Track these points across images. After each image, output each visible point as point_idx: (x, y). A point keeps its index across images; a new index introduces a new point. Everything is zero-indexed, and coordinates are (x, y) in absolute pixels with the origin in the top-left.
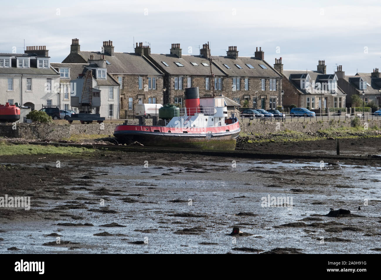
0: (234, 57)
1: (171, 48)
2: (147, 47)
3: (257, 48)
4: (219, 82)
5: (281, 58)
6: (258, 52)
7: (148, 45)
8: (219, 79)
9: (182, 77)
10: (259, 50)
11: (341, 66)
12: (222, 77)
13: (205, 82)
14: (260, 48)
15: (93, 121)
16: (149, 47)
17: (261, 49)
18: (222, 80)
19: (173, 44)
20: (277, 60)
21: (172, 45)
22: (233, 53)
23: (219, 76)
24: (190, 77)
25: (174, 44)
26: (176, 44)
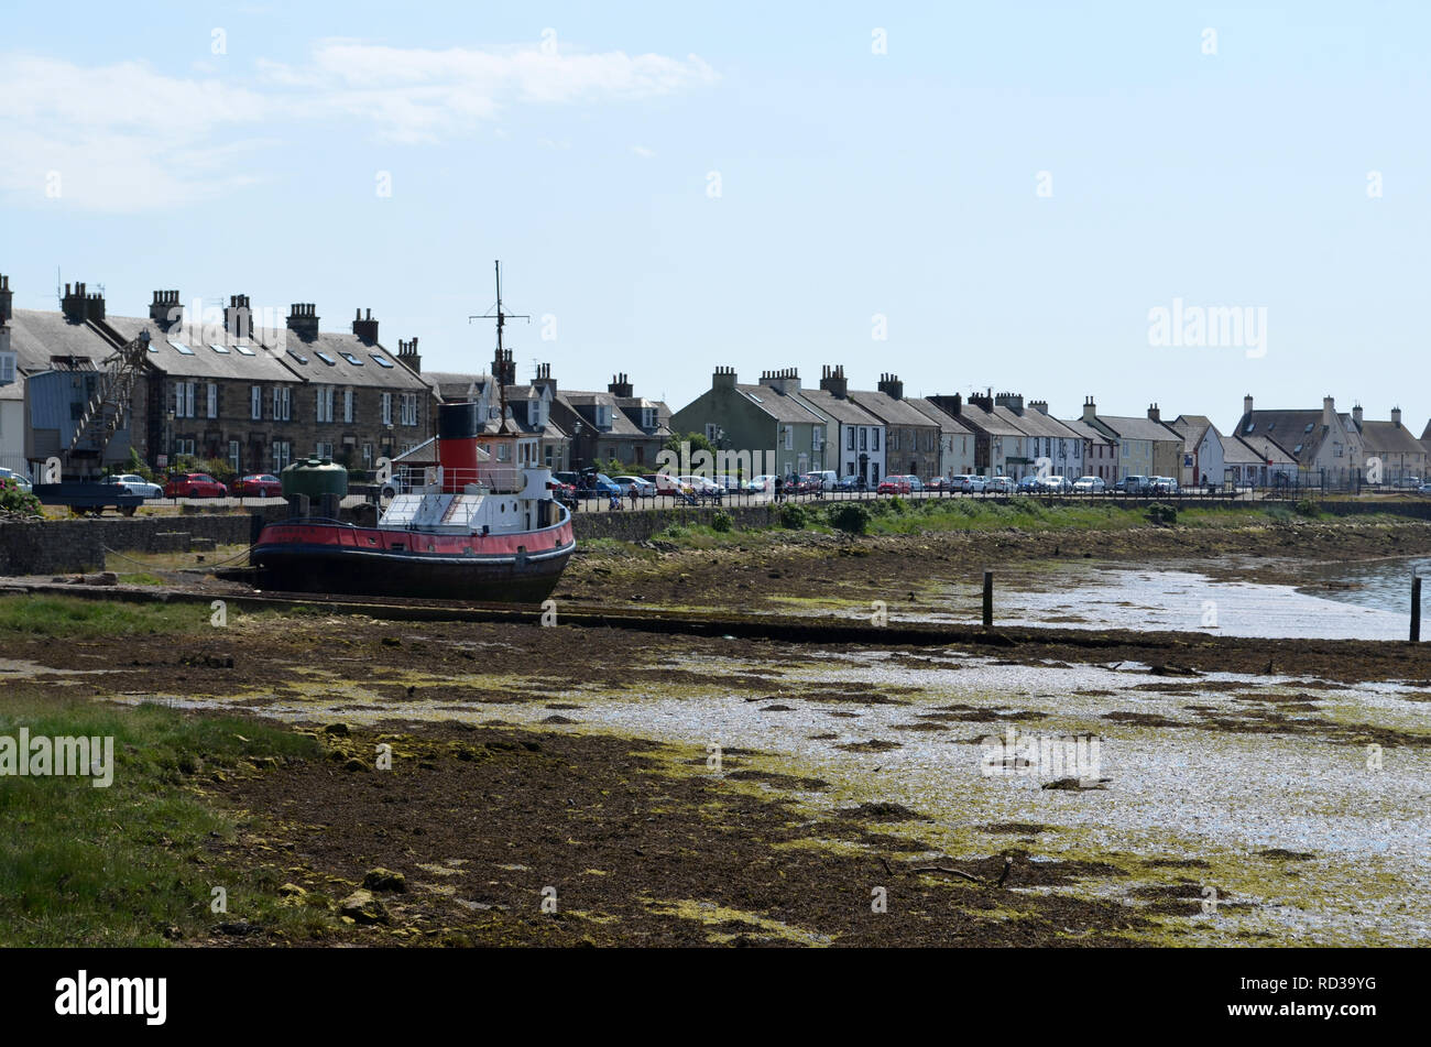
0: (309, 332)
1: (151, 302)
2: (95, 296)
3: (359, 311)
4: (284, 400)
5: (415, 340)
6: (363, 323)
7: (97, 292)
8: (285, 390)
9: (195, 384)
10: (364, 317)
11: (548, 365)
12: (291, 386)
13: (250, 400)
14: (369, 311)
15: (106, 507)
16: (100, 296)
17: (371, 312)
18: (292, 392)
19: (158, 290)
20: (406, 345)
21: (155, 293)
22: (306, 323)
23: (285, 383)
24: (214, 382)
25: (161, 293)
26: (166, 293)
